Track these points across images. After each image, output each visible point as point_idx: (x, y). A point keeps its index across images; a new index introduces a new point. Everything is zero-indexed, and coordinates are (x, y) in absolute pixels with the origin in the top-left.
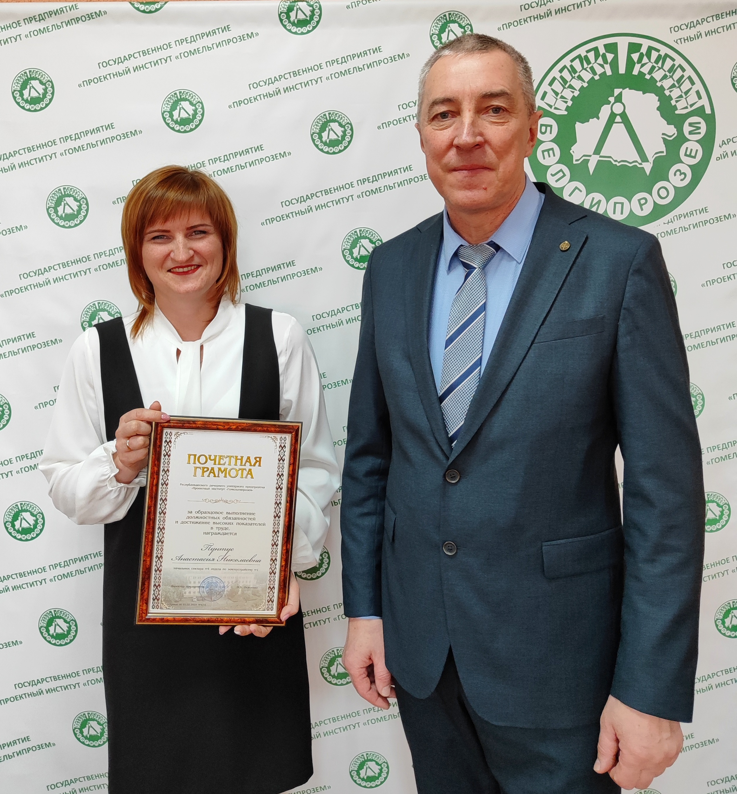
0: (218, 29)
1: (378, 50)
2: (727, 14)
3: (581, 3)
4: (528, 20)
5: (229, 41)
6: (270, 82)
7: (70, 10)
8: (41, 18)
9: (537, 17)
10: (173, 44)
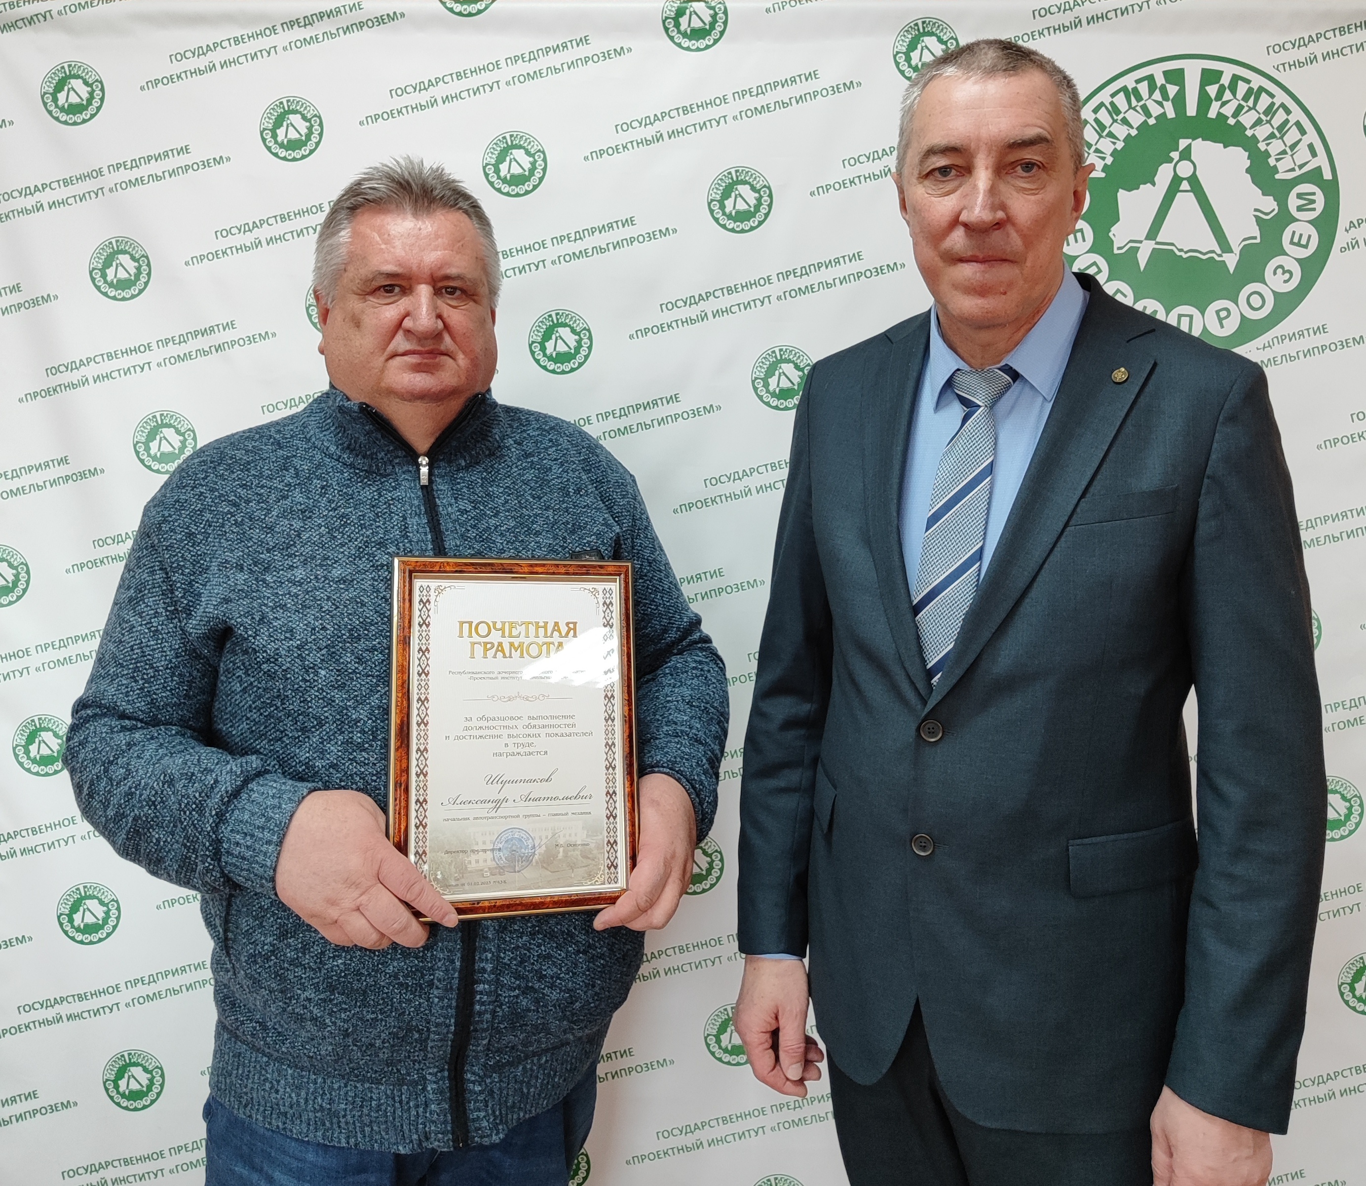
0: (571, 41)
1: (812, 75)
2: (1356, 27)
3: (1126, 8)
5: (587, 60)
6: (646, 122)
7: (351, 10)
8: (307, 22)
9: (1059, 29)
10: (503, 64)
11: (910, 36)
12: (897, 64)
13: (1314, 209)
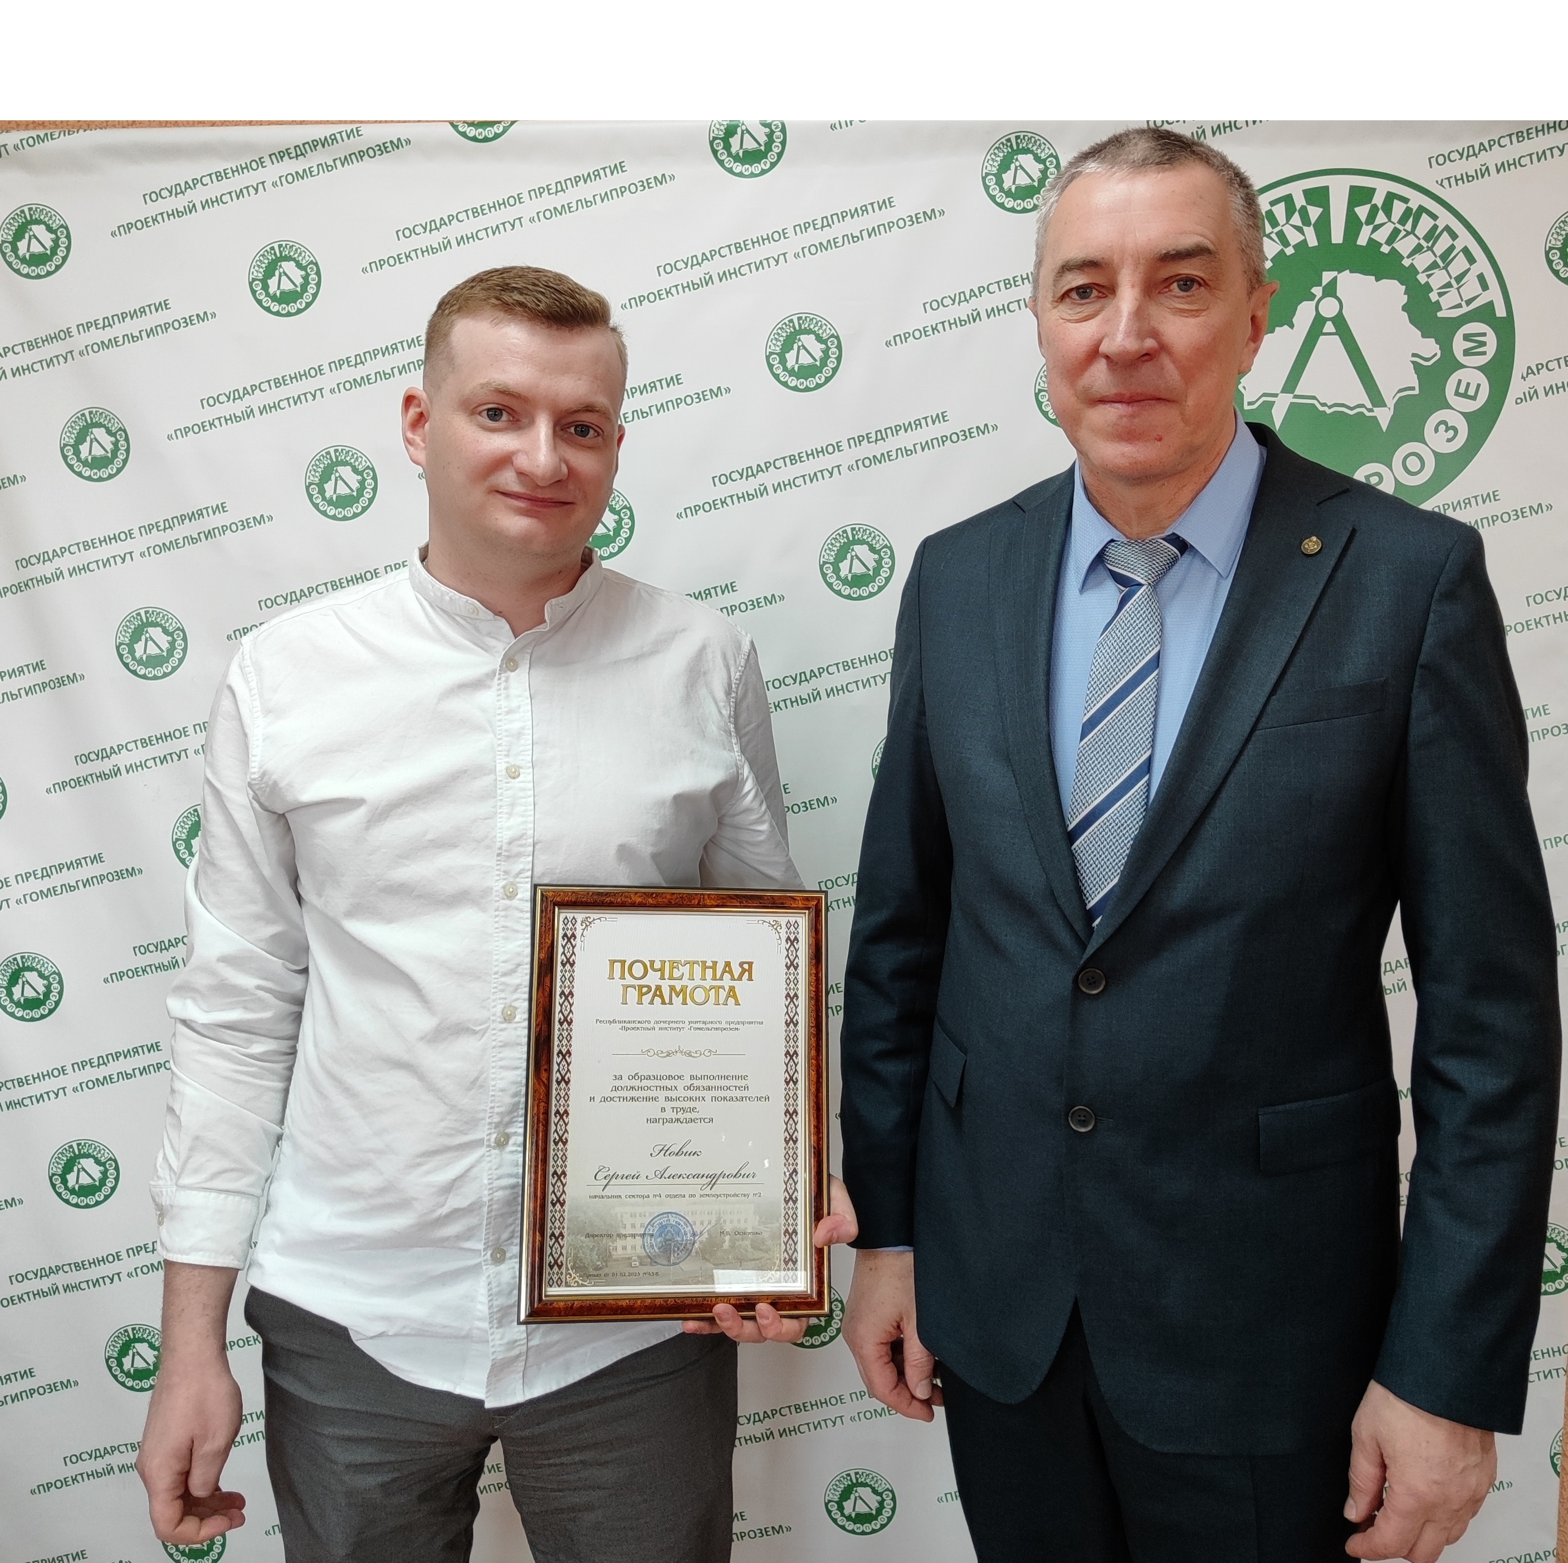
0: (604, 169)
1: (887, 203)
2: (1537, 131)
5: (623, 190)
6: (693, 262)
7: (349, 137)
8: (299, 153)
10: (525, 197)
11: (1001, 155)
12: (987, 188)
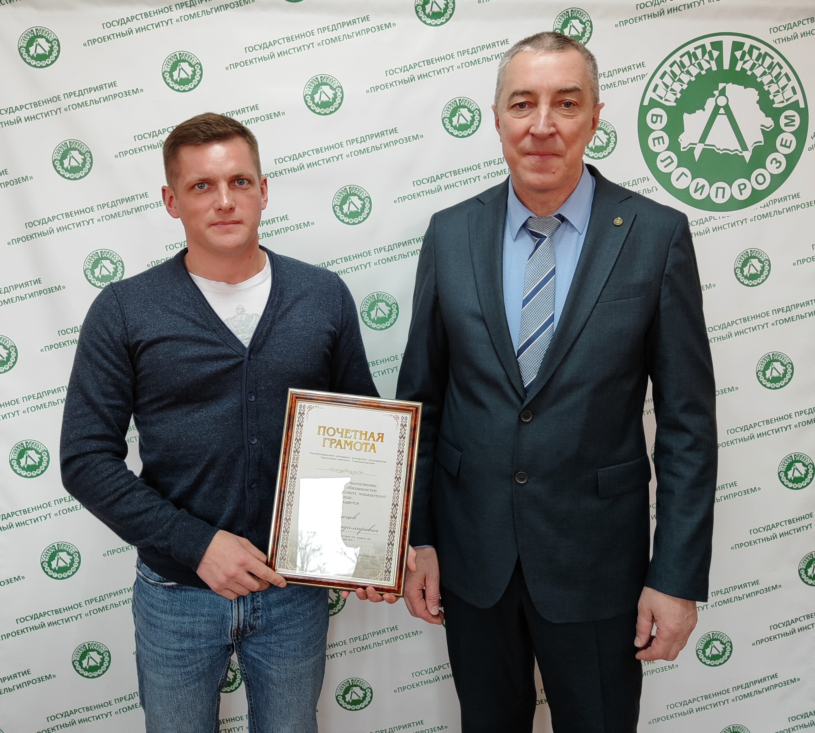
0: (358, 19)
1: (505, 42)
3: (691, 4)
4: (643, 18)
5: (368, 30)
6: (404, 69)
8: (192, 4)
9: (651, 16)
10: (316, 32)
11: (563, 19)
13: (794, 125)
